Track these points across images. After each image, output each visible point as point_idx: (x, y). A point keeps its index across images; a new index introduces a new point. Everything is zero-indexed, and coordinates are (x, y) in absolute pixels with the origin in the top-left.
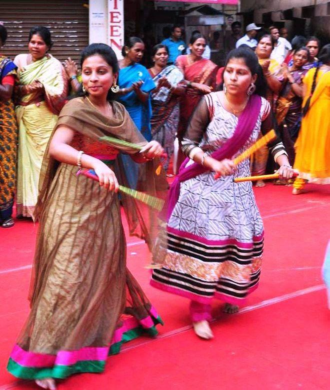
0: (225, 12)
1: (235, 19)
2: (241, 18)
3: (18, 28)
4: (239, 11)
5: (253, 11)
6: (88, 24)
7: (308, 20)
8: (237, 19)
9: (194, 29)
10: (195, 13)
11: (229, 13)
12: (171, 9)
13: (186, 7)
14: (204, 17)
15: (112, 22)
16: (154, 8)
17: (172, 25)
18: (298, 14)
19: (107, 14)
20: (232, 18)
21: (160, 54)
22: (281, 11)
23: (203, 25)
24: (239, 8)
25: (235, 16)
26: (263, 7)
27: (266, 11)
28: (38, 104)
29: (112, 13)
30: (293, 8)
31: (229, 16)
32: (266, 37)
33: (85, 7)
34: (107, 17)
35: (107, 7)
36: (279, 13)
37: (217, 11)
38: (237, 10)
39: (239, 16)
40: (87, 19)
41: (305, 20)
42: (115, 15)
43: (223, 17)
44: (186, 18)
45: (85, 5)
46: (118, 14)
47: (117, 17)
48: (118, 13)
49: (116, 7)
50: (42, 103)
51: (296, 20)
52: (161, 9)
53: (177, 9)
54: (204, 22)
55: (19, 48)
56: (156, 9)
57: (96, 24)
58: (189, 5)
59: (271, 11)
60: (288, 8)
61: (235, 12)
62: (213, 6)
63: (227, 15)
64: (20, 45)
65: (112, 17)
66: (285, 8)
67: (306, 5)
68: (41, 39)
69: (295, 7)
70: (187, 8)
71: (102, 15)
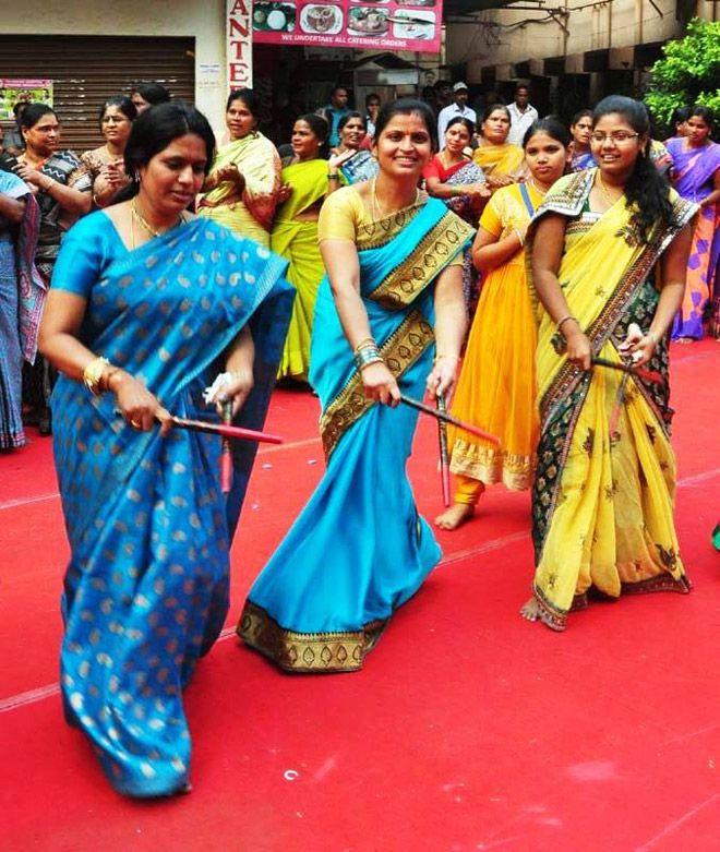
0: (421, 65)
1: (437, 76)
2: (447, 75)
3: (77, 91)
4: (444, 63)
5: (466, 63)
6: (192, 84)
7: (555, 80)
8: (440, 75)
9: (370, 90)
10: (372, 66)
11: (425, 66)
12: (332, 59)
13: (357, 55)
14: (385, 72)
15: (233, 79)
16: (304, 57)
17: (334, 85)
18: (539, 70)
19: (225, 66)
20: (433, 74)
21: (352, 127)
22: (511, 64)
23: (384, 84)
24: (444, 57)
25: (436, 71)
26: (482, 57)
27: (486, 64)
28: (232, 206)
29: (233, 66)
30: (530, 60)
31: (428, 71)
32: (499, 108)
33: (189, 56)
34: (226, 71)
35: (225, 56)
36: (509, 67)
37: (407, 62)
38: (440, 61)
39: (443, 72)
40: (193, 76)
41: (550, 79)
42: (238, 68)
43: (416, 73)
44: (355, 74)
45: (189, 53)
46: (243, 67)
47: (241, 72)
48: (244, 65)
49: (239, 56)
50: (240, 204)
51: (535, 79)
52: (315, 58)
53: (341, 58)
54: (385, 81)
55: (78, 124)
56: (307, 59)
57: (206, 83)
58: (362, 52)
59: (494, 63)
60: (522, 60)
61: (437, 65)
62: (401, 55)
63: (422, 70)
64: (81, 118)
65: (233, 72)
66: (517, 61)
67: (550, 56)
68: (246, 107)
69: (533, 57)
70: (359, 58)
71: (216, 69)
